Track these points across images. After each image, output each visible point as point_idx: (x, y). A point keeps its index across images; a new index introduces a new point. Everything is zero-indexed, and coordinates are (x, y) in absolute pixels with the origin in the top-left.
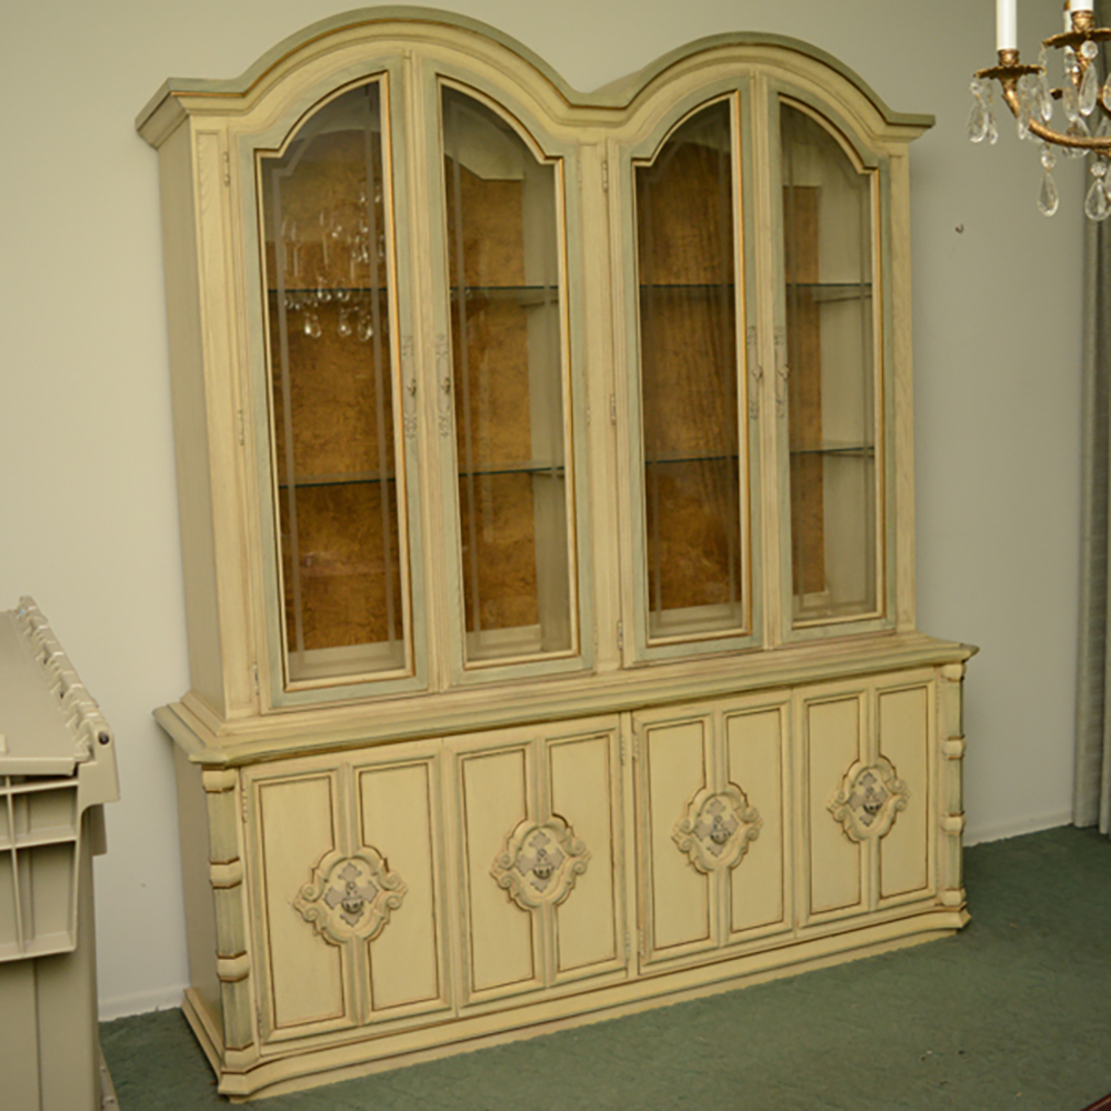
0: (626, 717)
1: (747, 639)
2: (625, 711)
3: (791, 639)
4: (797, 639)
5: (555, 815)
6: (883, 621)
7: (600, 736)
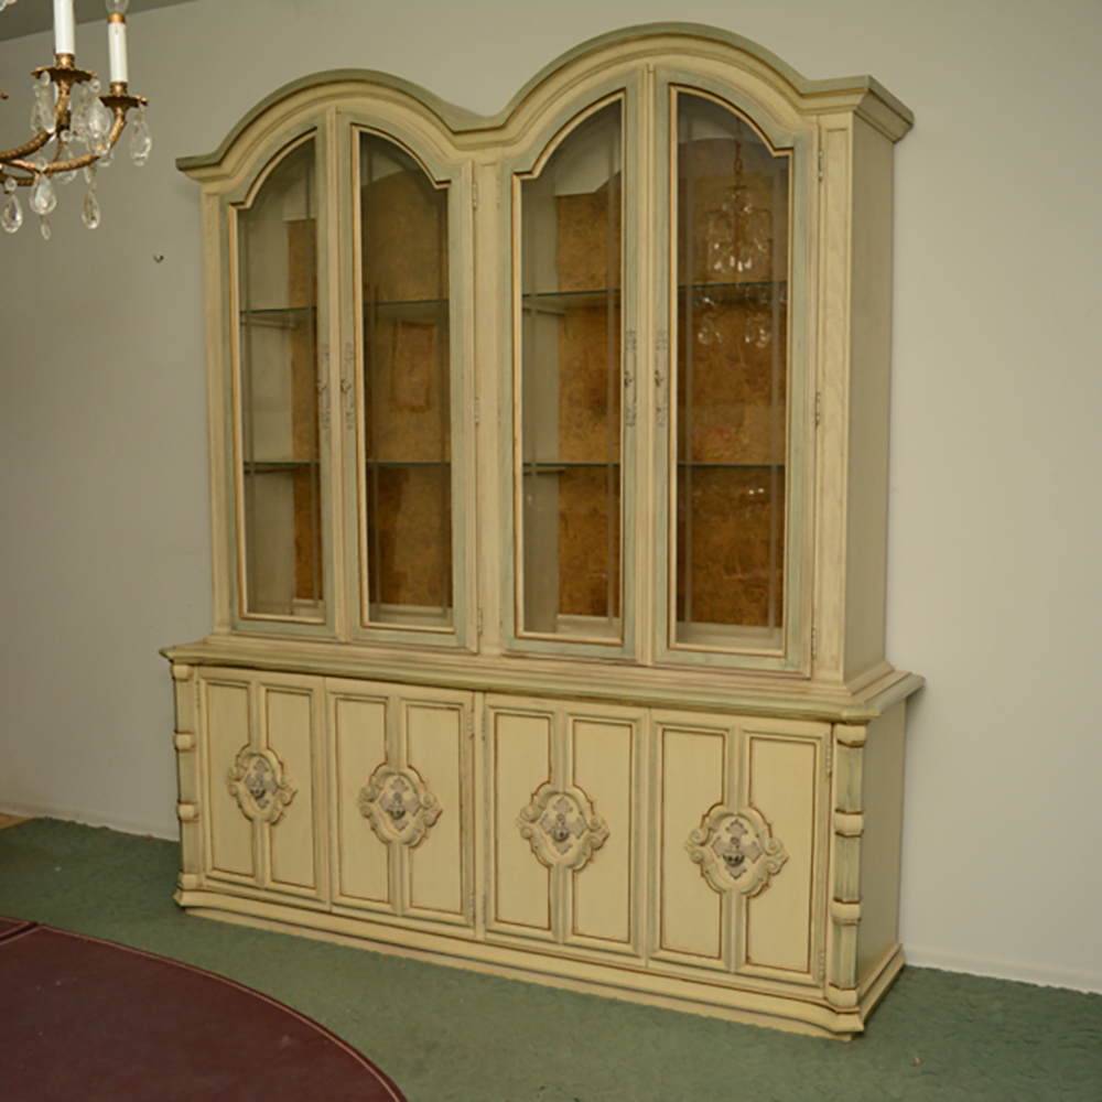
0: (479, 696)
1: (619, 649)
2: (479, 691)
3: (666, 659)
4: (674, 660)
5: (410, 767)
6: (783, 660)
7: (454, 707)
